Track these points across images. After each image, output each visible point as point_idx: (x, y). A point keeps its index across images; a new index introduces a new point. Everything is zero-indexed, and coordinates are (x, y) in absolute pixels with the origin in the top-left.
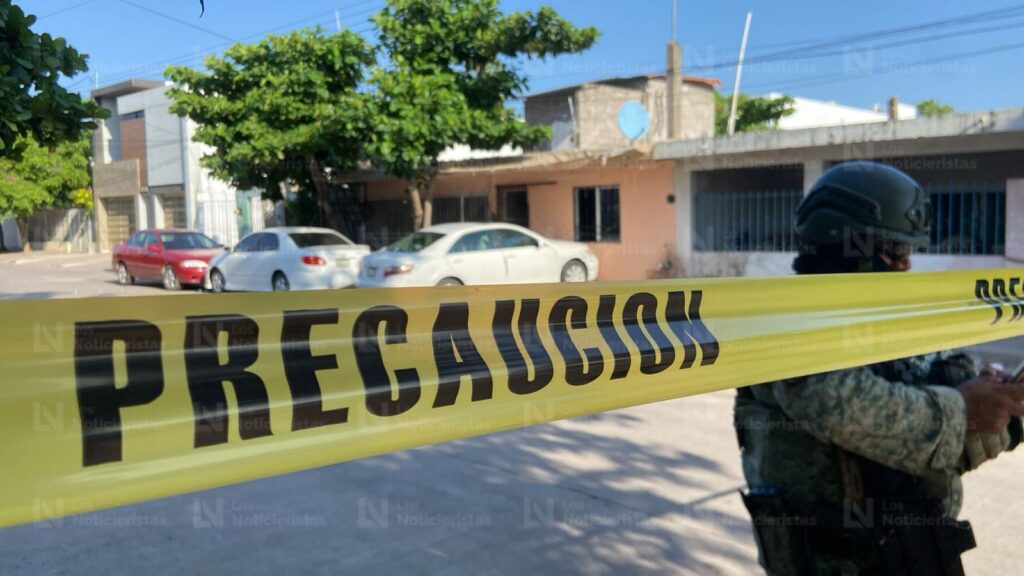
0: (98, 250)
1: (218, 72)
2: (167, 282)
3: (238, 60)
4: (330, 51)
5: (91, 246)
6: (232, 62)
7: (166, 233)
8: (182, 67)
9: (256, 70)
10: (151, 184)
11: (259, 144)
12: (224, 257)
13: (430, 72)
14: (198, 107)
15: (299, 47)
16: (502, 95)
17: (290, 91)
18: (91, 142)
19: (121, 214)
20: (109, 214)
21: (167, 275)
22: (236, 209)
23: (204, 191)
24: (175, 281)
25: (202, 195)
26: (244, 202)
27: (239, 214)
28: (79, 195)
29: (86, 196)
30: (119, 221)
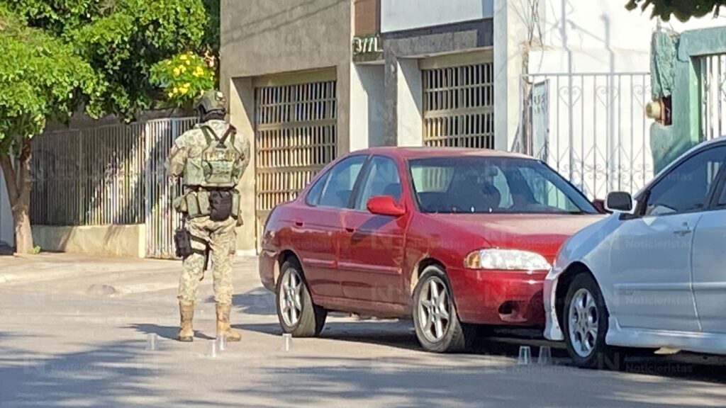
2: (423, 322)
10: (387, 26)
19: (293, 129)
20: (259, 132)
21: (423, 298)
22: (652, 101)
23: (552, 43)
24: (446, 316)
25: (542, 56)
26: (676, 73)
27: (660, 119)
28: (177, 71)
29: (197, 72)
30: (287, 152)
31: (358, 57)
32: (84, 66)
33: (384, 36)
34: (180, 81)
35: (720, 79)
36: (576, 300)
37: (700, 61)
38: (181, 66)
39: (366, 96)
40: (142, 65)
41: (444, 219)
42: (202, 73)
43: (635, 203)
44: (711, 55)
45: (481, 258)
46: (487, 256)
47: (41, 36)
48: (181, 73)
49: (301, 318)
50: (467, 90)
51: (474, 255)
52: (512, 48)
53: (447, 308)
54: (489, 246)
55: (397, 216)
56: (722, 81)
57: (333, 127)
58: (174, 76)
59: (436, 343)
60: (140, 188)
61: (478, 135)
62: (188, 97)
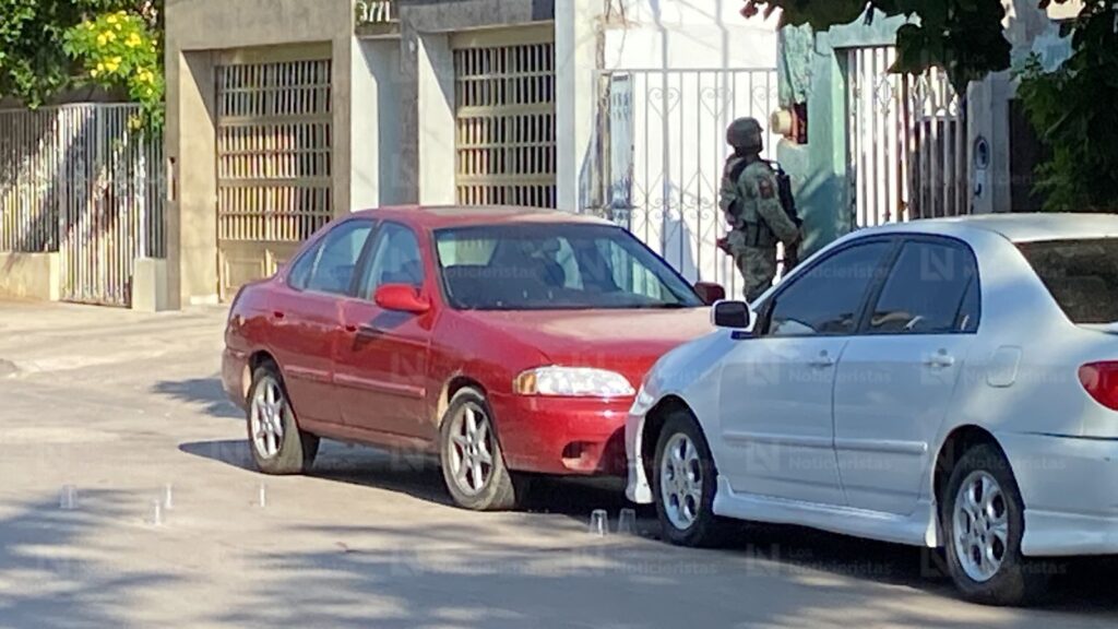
0: (170, 297)
2: (454, 464)
5: (144, 269)
7: (463, 232)
19: (271, 127)
20: (221, 128)
21: (455, 432)
22: (779, 109)
23: (638, 17)
24: (488, 458)
25: (624, 38)
26: (814, 72)
27: (791, 134)
28: (102, 39)
29: (131, 40)
30: (261, 158)
34: (108, 55)
35: (875, 83)
36: (670, 449)
37: (847, 54)
38: (109, 33)
39: (375, 85)
40: (53, 29)
41: (484, 321)
42: (139, 42)
43: (753, 317)
44: (862, 48)
45: (537, 380)
46: (546, 377)
48: (108, 42)
49: (282, 449)
50: (518, 81)
51: (528, 375)
52: (582, 27)
53: (489, 448)
54: (548, 362)
55: (418, 312)
56: (878, 84)
57: (328, 127)
58: (99, 47)
59: (473, 496)
60: (51, 204)
61: (533, 144)
62: (119, 76)
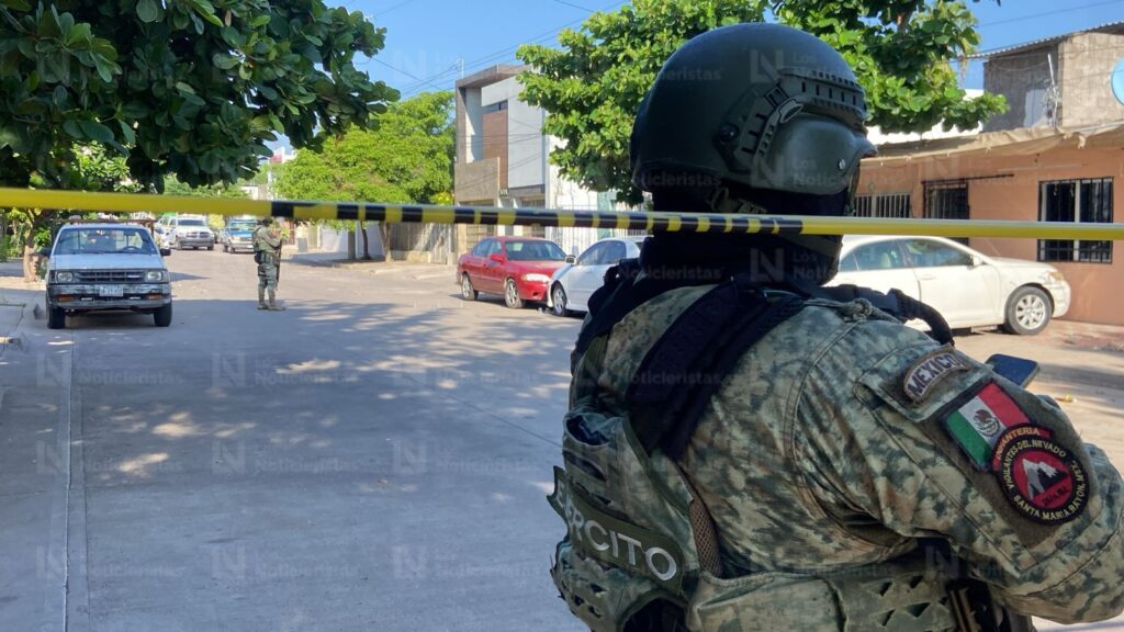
1: (574, 47)
2: (508, 298)
3: (597, 33)
4: (703, 13)
5: (450, 256)
6: (590, 35)
8: (534, 46)
9: (616, 44)
10: (510, 186)
11: (608, 134)
12: (568, 269)
13: (830, 29)
14: (548, 92)
15: (664, 10)
16: (932, 54)
17: (651, 66)
18: (454, 140)
21: (508, 290)
24: (516, 296)
25: (562, 198)
26: (605, 206)
28: (439, 199)
29: (446, 199)
31: (501, 196)
32: (408, 197)
33: (508, 189)
34: (441, 202)
36: (557, 293)
38: (441, 197)
42: (449, 200)
46: (529, 276)
47: (393, 186)
49: (470, 295)
51: (525, 276)
54: (530, 273)
55: (500, 261)
59: (513, 305)
60: (430, 240)
